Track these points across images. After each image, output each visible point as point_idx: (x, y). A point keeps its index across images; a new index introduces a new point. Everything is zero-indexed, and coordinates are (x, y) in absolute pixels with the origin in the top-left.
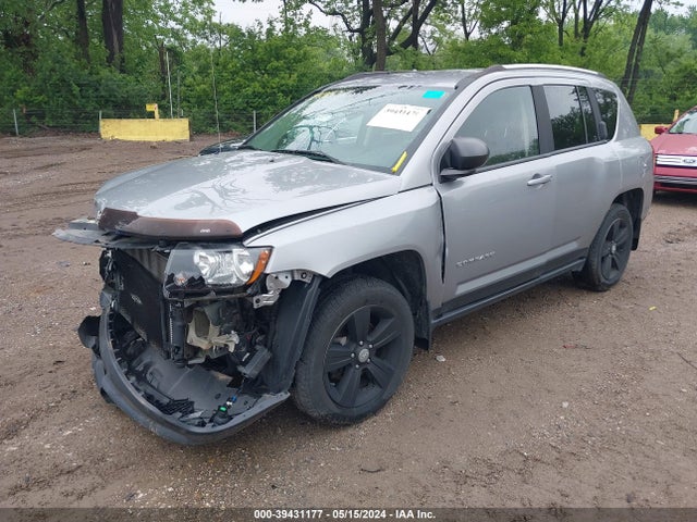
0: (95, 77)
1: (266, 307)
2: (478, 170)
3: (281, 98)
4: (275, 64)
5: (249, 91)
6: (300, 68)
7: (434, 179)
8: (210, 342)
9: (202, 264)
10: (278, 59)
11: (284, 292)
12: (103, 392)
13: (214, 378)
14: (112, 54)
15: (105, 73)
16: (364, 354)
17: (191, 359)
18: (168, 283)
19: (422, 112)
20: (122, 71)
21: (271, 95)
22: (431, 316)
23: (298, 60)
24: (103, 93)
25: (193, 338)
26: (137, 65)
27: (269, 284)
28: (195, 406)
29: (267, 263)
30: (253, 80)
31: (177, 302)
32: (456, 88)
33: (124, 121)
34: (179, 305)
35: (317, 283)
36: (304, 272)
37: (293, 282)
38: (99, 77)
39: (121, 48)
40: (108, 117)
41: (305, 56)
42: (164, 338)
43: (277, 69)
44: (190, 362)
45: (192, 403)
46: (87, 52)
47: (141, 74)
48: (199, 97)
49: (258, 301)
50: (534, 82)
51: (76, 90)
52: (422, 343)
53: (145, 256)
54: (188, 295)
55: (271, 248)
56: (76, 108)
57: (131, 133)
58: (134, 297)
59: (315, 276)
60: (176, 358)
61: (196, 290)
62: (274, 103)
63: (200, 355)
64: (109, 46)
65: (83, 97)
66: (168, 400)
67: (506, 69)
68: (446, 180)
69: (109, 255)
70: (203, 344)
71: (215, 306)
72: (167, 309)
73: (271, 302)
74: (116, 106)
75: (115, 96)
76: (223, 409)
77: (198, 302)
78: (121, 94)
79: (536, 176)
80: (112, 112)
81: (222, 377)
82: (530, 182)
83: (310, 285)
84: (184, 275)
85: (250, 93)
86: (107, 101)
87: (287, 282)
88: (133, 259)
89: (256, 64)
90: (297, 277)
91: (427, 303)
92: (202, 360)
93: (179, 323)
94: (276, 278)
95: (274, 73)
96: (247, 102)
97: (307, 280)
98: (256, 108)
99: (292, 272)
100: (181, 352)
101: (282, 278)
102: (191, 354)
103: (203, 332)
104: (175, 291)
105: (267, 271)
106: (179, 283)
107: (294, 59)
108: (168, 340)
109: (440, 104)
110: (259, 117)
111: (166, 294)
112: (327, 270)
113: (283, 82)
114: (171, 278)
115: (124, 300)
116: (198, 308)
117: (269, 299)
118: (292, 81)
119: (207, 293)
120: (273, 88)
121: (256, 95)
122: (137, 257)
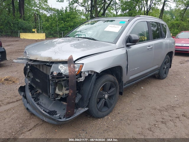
0: (17, 22)
1: (81, 82)
2: (137, 43)
3: (69, 29)
4: (68, 19)
5: (61, 26)
6: (74, 20)
7: (125, 46)
8: (63, 93)
9: (61, 69)
10: (68, 18)
11: (86, 77)
12: (27, 109)
13: (62, 104)
14: (21, 15)
15: (20, 20)
16: (106, 96)
17: (56, 98)
18: (51, 74)
19: (120, 27)
20: (24, 20)
21: (67, 27)
22: (123, 85)
23: (73, 18)
24: (20, 26)
25: (57, 92)
26: (28, 18)
27: (82, 75)
28: (57, 112)
29: (82, 69)
30: (62, 23)
31: (54, 80)
32: (129, 21)
33: (27, 34)
34: (54, 81)
35: (95, 75)
36: (92, 71)
37: (89, 74)
38: (18, 21)
39: (24, 14)
40: (21, 32)
41: (75, 17)
42: (48, 92)
43: (68, 20)
44: (56, 99)
45: (56, 112)
46: (15, 15)
47: (29, 21)
48: (46, 28)
49: (79, 80)
50: (148, 20)
51: (12, 25)
52: (121, 93)
53: (41, 67)
54: (57, 78)
55: (83, 64)
56: (12, 30)
57: (29, 37)
58: (37, 80)
59: (95, 72)
60: (52, 98)
61: (59, 77)
62: (67, 30)
63: (59, 97)
64: (20, 13)
65: (14, 27)
66: (48, 111)
67: (141, 17)
68: (128, 46)
69: (29, 67)
70: (61, 93)
71: (64, 82)
72: (49, 82)
73: (83, 80)
74: (23, 29)
75: (23, 27)
76: (68, 113)
77: (60, 80)
78: (25, 26)
79: (149, 46)
80: (22, 31)
81: (65, 103)
82: (148, 48)
83: (93, 75)
84: (56, 72)
85: (61, 27)
86: (20, 28)
87: (87, 74)
88: (37, 68)
89: (62, 19)
90: (90, 73)
91: (122, 82)
92: (59, 98)
93: (53, 87)
94: (84, 73)
95: (68, 21)
96: (60, 29)
97: (93, 74)
98: (63, 31)
99: (88, 71)
100: (53, 96)
101: (86, 73)
102: (56, 97)
103: (61, 89)
104: (53, 77)
105: (82, 71)
106: (55, 74)
107: (72, 18)
108: (49, 92)
109: (125, 25)
110: (63, 33)
111: (50, 78)
112: (98, 71)
113: (70, 24)
114: (52, 73)
115: (33, 81)
116: (59, 82)
117: (82, 79)
118: (72, 24)
119: (63, 77)
120: (67, 26)
121: (63, 27)
122: (38, 68)
